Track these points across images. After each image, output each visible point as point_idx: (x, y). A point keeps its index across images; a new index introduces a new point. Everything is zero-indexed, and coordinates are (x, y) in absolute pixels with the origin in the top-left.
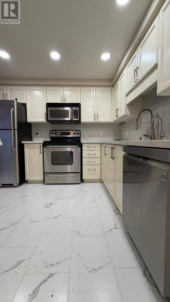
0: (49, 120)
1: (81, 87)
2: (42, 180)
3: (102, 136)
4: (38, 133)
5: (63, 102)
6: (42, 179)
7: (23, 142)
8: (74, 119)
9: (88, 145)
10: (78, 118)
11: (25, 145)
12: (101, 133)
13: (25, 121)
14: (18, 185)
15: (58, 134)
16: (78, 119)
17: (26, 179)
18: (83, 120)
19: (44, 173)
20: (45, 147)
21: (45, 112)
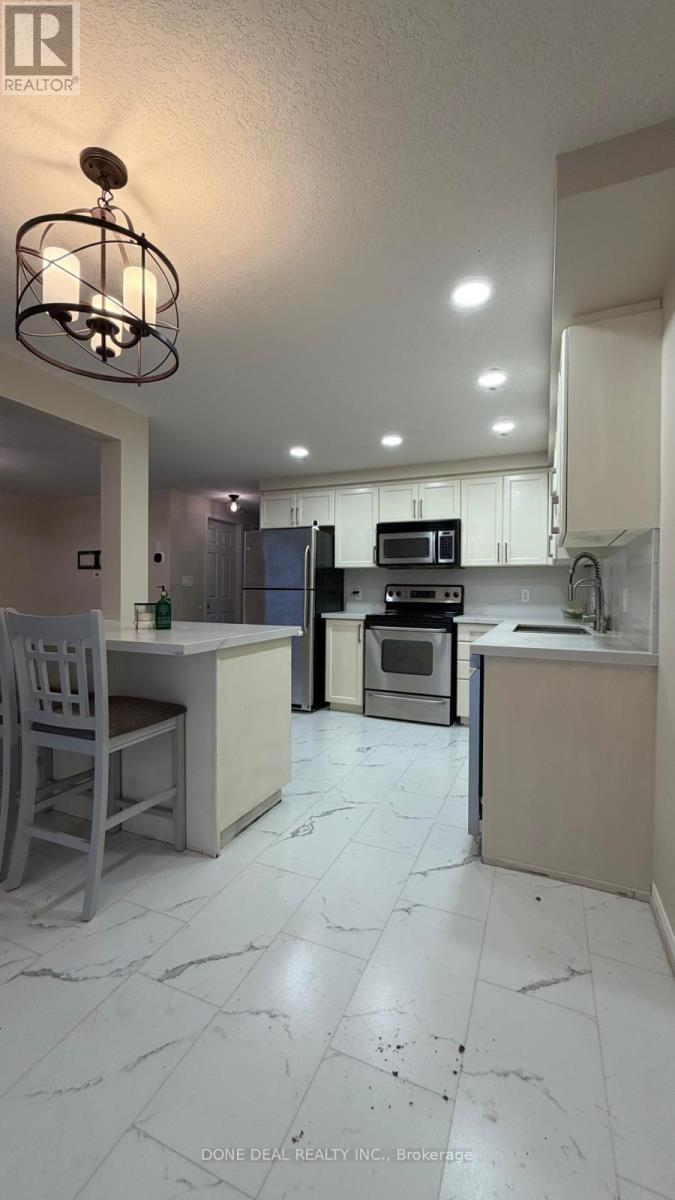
0: (381, 562)
1: (461, 477)
2: (359, 706)
3: (528, 601)
4: (357, 592)
5: (417, 519)
6: (360, 703)
7: (324, 616)
8: (441, 561)
9: (473, 628)
10: (451, 558)
11: (328, 622)
12: (525, 592)
13: (330, 566)
14: (310, 709)
15: (403, 594)
16: (452, 561)
17: (327, 700)
18: (467, 560)
19: (365, 690)
20: (369, 628)
21: (375, 544)
